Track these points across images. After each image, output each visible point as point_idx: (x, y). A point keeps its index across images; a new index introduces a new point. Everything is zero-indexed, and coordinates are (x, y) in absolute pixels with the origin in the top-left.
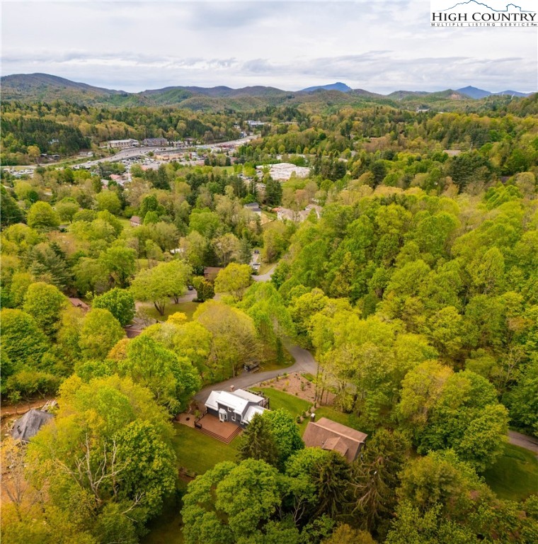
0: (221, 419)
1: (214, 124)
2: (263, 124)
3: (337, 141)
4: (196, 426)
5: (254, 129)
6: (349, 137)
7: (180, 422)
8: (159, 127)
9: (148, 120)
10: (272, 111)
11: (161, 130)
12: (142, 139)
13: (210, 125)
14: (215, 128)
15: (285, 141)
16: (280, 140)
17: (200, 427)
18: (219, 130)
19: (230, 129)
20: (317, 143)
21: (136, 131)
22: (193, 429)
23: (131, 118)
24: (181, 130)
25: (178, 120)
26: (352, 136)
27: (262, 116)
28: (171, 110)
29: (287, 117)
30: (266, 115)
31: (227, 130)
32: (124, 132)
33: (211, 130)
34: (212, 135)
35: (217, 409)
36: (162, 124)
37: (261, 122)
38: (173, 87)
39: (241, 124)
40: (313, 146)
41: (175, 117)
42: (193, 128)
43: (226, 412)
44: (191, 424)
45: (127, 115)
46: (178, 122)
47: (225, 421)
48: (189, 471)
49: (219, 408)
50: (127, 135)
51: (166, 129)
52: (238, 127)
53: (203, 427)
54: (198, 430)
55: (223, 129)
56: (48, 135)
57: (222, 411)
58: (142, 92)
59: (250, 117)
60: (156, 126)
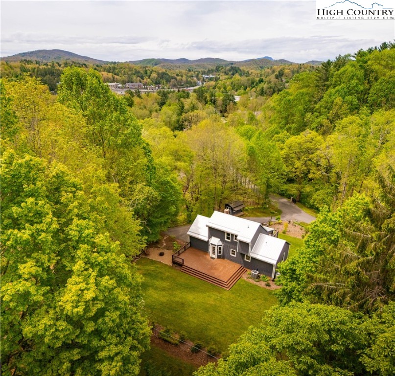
0: (211, 255)
1: (178, 75)
2: (214, 76)
3: (272, 83)
4: (174, 262)
5: (207, 80)
6: (282, 81)
7: (150, 257)
8: (138, 76)
9: (130, 73)
10: (220, 69)
11: (139, 78)
12: (125, 84)
13: (175, 75)
14: (178, 78)
15: (232, 83)
16: (228, 83)
17: (181, 265)
18: (181, 79)
19: (189, 79)
20: (256, 85)
21: (121, 78)
22: (170, 267)
23: (117, 71)
24: (153, 79)
25: (151, 73)
26: (284, 80)
27: (213, 72)
28: (146, 67)
29: (231, 73)
30: (216, 72)
31: (187, 80)
32: (112, 78)
33: (176, 79)
34: (176, 82)
35: (206, 239)
36: (139, 74)
37: (213, 75)
38: (148, 59)
39: (197, 77)
40: (254, 87)
41: (149, 70)
42: (162, 78)
43: (221, 243)
44: (167, 260)
45: (114, 68)
46: (151, 74)
47: (219, 257)
48: (167, 331)
49: (210, 237)
50: (113, 81)
51: (142, 78)
52: (195, 79)
53: (185, 264)
54: (178, 268)
55: (184, 78)
56: (56, 79)
57: (215, 241)
58: (126, 62)
59: (204, 73)
60: (136, 76)
